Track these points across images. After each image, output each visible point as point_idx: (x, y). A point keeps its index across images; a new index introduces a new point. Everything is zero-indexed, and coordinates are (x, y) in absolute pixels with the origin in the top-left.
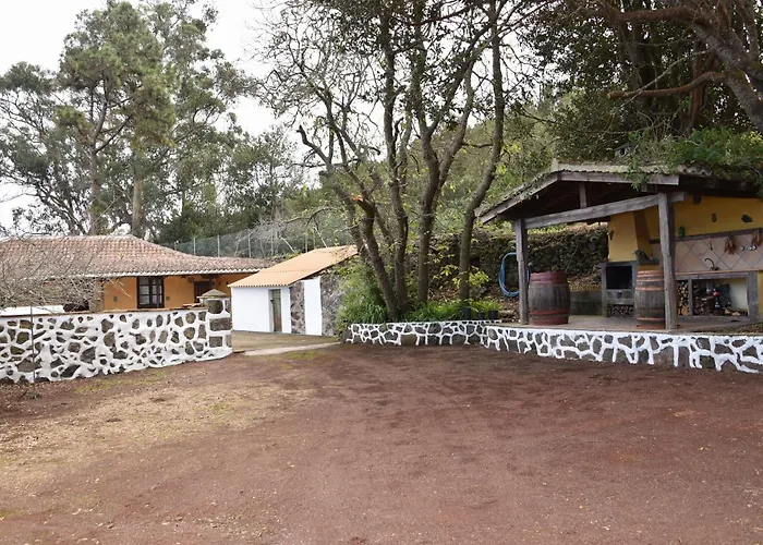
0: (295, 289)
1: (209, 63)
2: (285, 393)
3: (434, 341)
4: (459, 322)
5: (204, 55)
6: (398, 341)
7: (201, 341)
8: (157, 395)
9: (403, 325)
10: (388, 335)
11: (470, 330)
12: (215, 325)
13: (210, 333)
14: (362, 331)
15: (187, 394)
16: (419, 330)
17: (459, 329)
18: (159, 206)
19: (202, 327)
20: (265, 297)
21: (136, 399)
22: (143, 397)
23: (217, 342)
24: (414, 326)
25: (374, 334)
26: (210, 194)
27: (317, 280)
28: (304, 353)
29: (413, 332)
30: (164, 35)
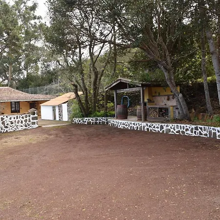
0: (60, 106)
1: (37, 21)
2: (48, 137)
3: (96, 123)
4: (103, 118)
5: (35, 18)
6: (86, 123)
7: (29, 123)
8: (16, 137)
9: (88, 119)
10: (83, 121)
11: (107, 120)
12: (33, 119)
13: (32, 121)
14: (76, 120)
15: (24, 137)
16: (92, 120)
17: (103, 120)
18: (19, 74)
19: (29, 119)
20: (51, 109)
21: (11, 138)
22: (13, 138)
23: (34, 123)
24: (91, 119)
25: (80, 121)
26: (37, 69)
27: (66, 104)
28: (59, 126)
29: (90, 120)
30: (19, 12)
